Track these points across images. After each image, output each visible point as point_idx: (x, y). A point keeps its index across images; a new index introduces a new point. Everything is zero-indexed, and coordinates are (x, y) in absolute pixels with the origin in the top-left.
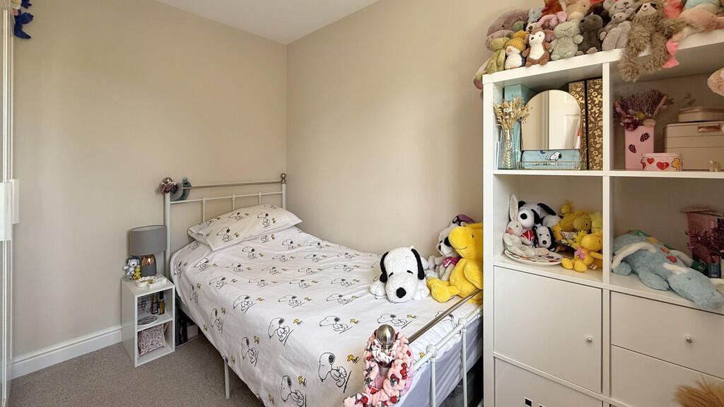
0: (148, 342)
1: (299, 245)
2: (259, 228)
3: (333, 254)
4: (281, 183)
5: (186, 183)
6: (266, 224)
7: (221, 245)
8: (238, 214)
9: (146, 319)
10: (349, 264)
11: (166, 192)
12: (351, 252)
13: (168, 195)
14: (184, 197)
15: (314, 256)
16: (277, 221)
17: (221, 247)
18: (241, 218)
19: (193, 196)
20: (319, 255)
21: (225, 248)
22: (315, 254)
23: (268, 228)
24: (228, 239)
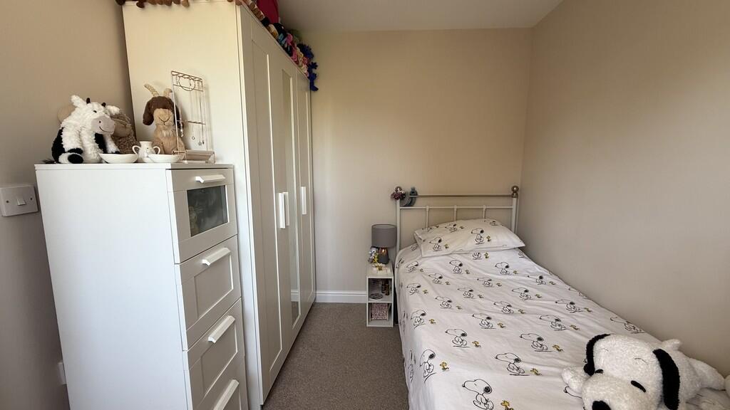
0: (377, 312)
1: (515, 272)
2: (471, 244)
3: (551, 297)
4: (512, 196)
5: (414, 192)
6: (480, 241)
7: (430, 252)
8: (455, 225)
9: (376, 295)
10: (566, 320)
11: (397, 199)
12: (581, 303)
13: (398, 201)
14: (411, 204)
15: (526, 291)
16: (494, 240)
17: (430, 255)
18: (455, 230)
19: (419, 203)
20: (532, 293)
21: (434, 256)
22: (528, 288)
23: (481, 246)
24: (437, 249)
